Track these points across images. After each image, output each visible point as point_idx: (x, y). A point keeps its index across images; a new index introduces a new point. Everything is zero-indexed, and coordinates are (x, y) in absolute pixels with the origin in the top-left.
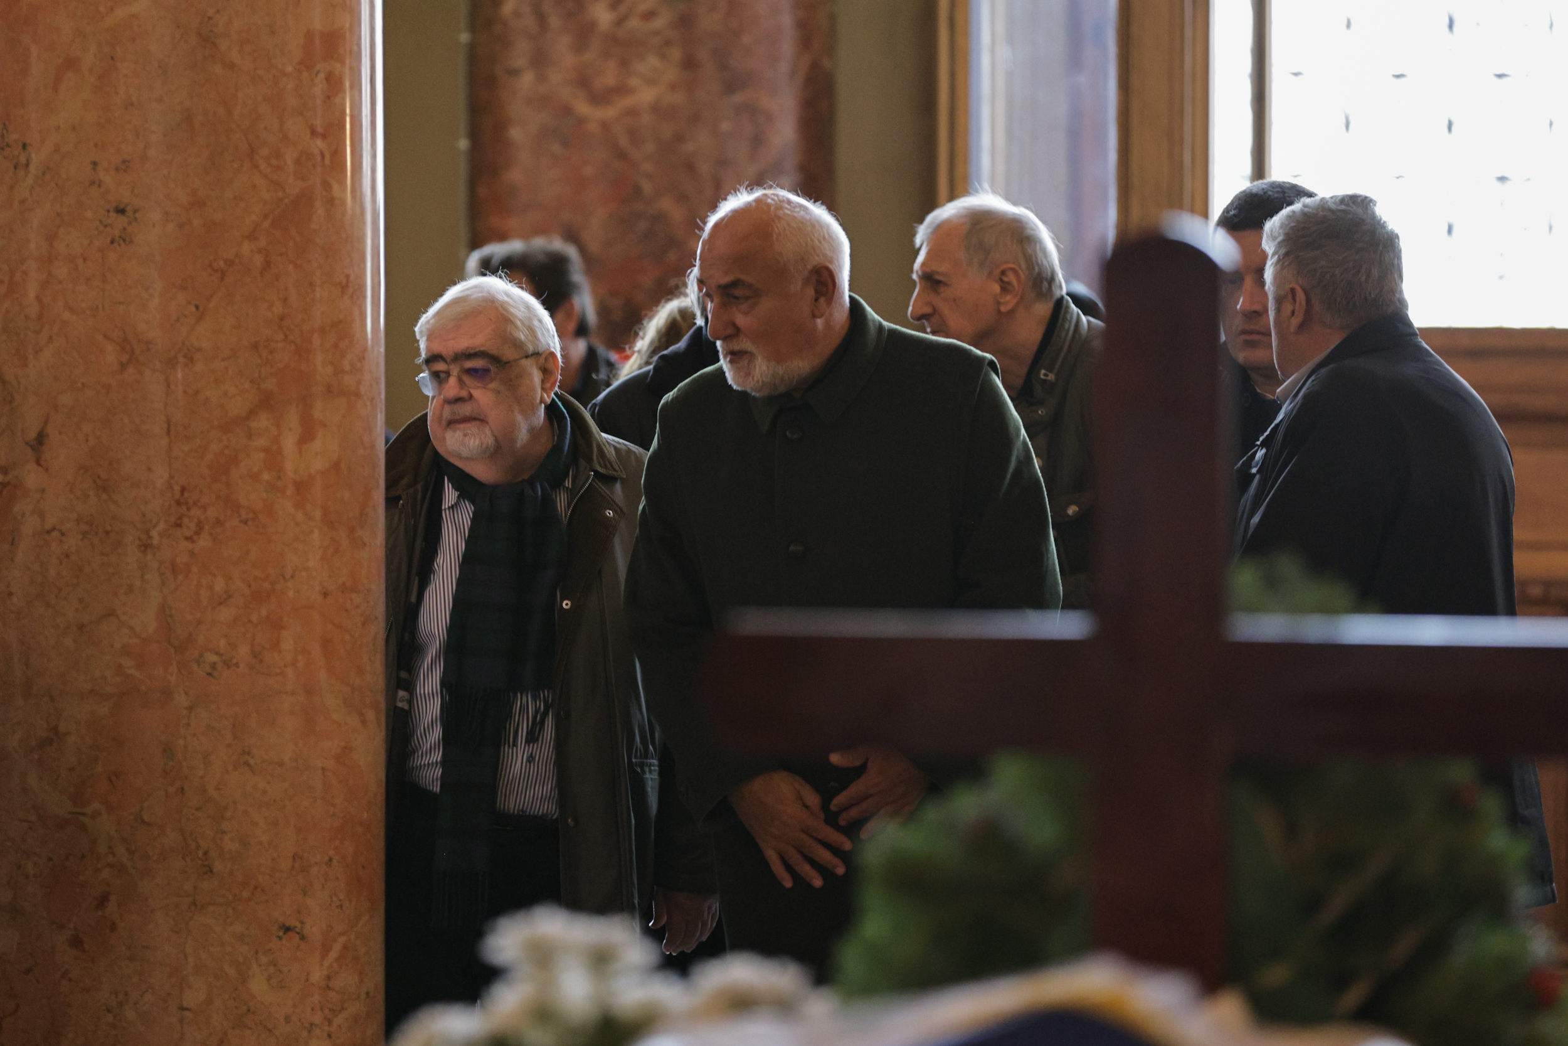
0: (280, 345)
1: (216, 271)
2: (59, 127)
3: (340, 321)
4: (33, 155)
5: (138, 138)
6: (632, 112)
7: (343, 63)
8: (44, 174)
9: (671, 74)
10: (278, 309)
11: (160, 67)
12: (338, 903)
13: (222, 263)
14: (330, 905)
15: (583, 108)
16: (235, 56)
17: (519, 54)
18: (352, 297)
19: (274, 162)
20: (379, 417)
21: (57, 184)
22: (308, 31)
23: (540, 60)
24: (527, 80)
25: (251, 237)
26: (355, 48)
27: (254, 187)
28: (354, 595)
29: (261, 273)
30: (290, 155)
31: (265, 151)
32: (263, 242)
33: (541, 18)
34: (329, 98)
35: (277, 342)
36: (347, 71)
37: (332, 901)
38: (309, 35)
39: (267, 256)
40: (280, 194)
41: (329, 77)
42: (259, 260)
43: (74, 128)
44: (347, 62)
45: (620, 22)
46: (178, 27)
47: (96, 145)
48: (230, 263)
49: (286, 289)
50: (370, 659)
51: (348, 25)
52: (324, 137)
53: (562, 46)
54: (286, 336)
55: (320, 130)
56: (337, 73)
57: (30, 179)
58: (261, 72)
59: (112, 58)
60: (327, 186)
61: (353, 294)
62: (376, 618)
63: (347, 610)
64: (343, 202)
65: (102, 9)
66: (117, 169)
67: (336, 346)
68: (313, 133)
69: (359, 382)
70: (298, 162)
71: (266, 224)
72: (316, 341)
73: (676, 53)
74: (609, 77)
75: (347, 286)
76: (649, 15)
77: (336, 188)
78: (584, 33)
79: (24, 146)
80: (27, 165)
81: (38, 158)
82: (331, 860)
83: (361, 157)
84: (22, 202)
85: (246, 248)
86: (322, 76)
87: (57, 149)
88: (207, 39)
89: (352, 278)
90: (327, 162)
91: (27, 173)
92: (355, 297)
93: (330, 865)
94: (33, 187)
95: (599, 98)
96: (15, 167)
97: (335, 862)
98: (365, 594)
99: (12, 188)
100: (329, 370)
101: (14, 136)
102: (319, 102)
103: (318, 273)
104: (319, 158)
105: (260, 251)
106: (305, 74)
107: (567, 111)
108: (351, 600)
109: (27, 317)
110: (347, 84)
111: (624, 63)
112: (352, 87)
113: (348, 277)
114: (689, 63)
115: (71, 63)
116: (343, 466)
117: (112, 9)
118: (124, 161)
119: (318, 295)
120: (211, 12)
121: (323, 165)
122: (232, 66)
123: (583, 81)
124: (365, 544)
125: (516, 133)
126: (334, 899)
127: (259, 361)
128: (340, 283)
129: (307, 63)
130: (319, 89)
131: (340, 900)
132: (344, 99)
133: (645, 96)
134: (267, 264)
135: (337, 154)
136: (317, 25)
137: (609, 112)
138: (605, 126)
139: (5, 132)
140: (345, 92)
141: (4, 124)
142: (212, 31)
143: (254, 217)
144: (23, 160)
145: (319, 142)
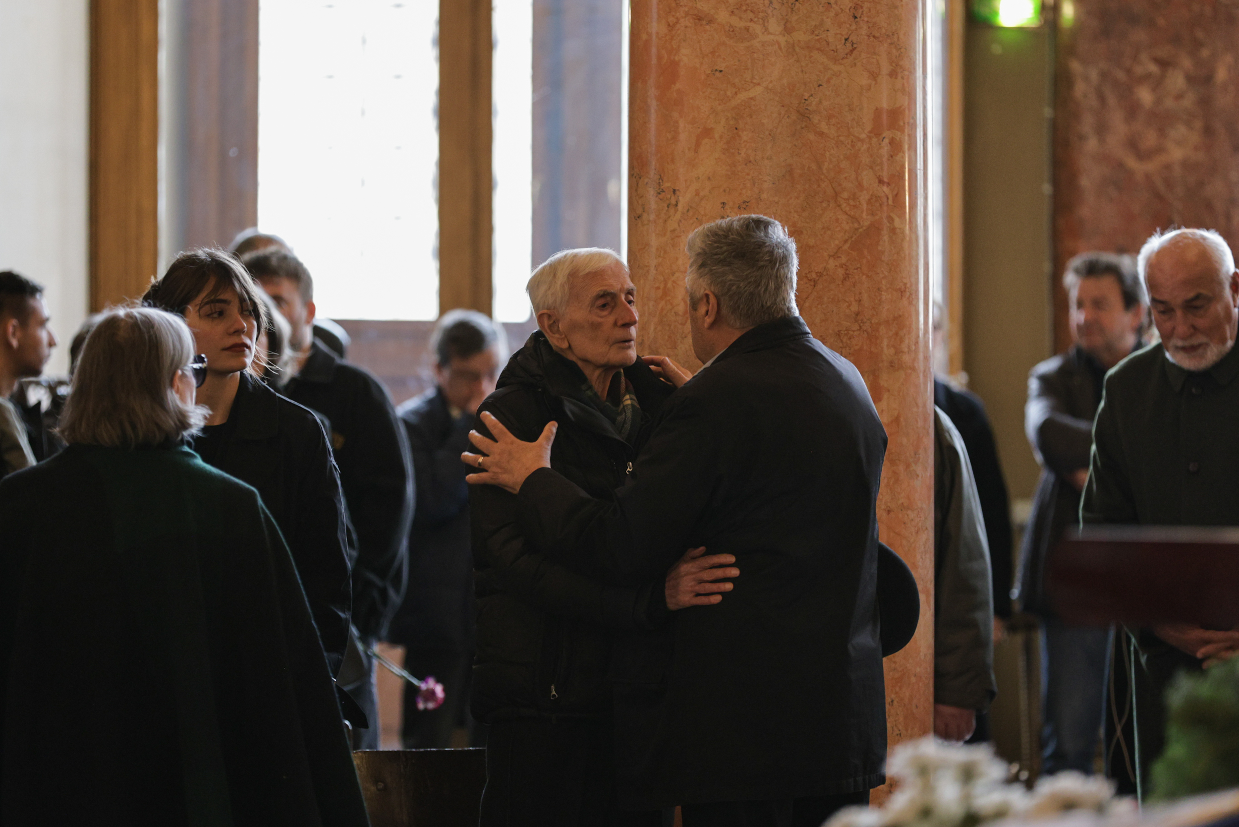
0: (856, 333)
1: (810, 280)
2: (699, 178)
3: (900, 316)
4: (680, 198)
5: (754, 186)
6: (1168, 167)
7: (903, 131)
8: (688, 211)
9: (1195, 138)
10: (855, 308)
11: (770, 135)
12: (898, 732)
13: (814, 275)
14: (892, 733)
15: (1132, 163)
16: (823, 126)
17: (1087, 124)
18: (908, 298)
19: (852, 202)
20: (929, 385)
21: (697, 219)
22: (877, 109)
23: (1102, 129)
24: (1092, 144)
25: (835, 256)
26: (912, 121)
27: (837, 220)
28: (909, 512)
29: (843, 282)
30: (864, 197)
31: (845, 195)
32: (844, 259)
33: (1102, 98)
34: (892, 156)
35: (854, 331)
36: (906, 138)
37: (893, 730)
38: (878, 112)
39: (847, 270)
40: (856, 225)
41: (892, 142)
42: (841, 272)
43: (709, 178)
44: (906, 131)
45: (1158, 101)
46: (783, 106)
47: (725, 191)
48: (820, 274)
49: (860, 293)
50: (922, 558)
51: (906, 104)
52: (889, 184)
53: (1117, 120)
54: (860, 327)
55: (886, 180)
56: (898, 139)
57: (678, 216)
58: (841, 138)
59: (736, 129)
60: (891, 220)
61: (909, 296)
62: (927, 529)
63: (905, 523)
64: (903, 232)
65: (729, 93)
66: (739, 208)
67: (897, 334)
68: (881, 182)
69: (914, 360)
70: (869, 202)
71: (846, 247)
72: (883, 330)
73: (1198, 124)
74: (1150, 139)
75: (905, 291)
76: (1179, 97)
77: (897, 222)
78: (1132, 110)
79: (674, 191)
80: (676, 205)
81: (684, 200)
82: (892, 701)
83: (916, 198)
84: (673, 231)
85: (832, 263)
86: (886, 141)
87: (697, 193)
88: (804, 115)
89: (908, 285)
90: (890, 202)
91: (676, 211)
92: (911, 299)
93: (892, 705)
94: (680, 221)
95: (1142, 155)
96: (668, 207)
97: (895, 702)
98: (919, 512)
99: (665, 221)
100: (892, 351)
101: (667, 184)
102: (885, 159)
103: (884, 282)
104: (885, 200)
105: (841, 266)
106: (874, 140)
107: (1120, 165)
108: (908, 515)
109: (676, 314)
110: (906, 147)
111: (1162, 132)
112: (909, 149)
113: (905, 284)
114: (1208, 131)
115: (707, 132)
116: (902, 419)
117: (736, 93)
118: (744, 202)
119: (884, 297)
120: (806, 95)
121: (888, 205)
122: (821, 134)
123: (1133, 144)
124: (918, 476)
125: (1085, 182)
126: (895, 729)
127: (841, 345)
128: (900, 289)
129: (876, 132)
130: (885, 149)
131: (900, 730)
132: (903, 157)
133: (1176, 154)
134: (847, 276)
135: (898, 198)
136: (885, 105)
137: (1150, 167)
138: (1148, 176)
139: (661, 181)
140: (904, 153)
141: (661, 176)
142: (807, 109)
143: (837, 242)
144: (673, 202)
145: (885, 189)
